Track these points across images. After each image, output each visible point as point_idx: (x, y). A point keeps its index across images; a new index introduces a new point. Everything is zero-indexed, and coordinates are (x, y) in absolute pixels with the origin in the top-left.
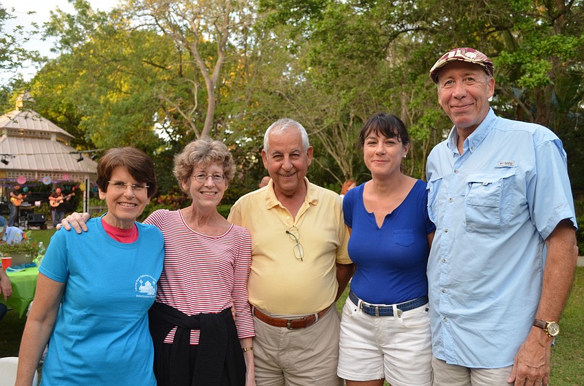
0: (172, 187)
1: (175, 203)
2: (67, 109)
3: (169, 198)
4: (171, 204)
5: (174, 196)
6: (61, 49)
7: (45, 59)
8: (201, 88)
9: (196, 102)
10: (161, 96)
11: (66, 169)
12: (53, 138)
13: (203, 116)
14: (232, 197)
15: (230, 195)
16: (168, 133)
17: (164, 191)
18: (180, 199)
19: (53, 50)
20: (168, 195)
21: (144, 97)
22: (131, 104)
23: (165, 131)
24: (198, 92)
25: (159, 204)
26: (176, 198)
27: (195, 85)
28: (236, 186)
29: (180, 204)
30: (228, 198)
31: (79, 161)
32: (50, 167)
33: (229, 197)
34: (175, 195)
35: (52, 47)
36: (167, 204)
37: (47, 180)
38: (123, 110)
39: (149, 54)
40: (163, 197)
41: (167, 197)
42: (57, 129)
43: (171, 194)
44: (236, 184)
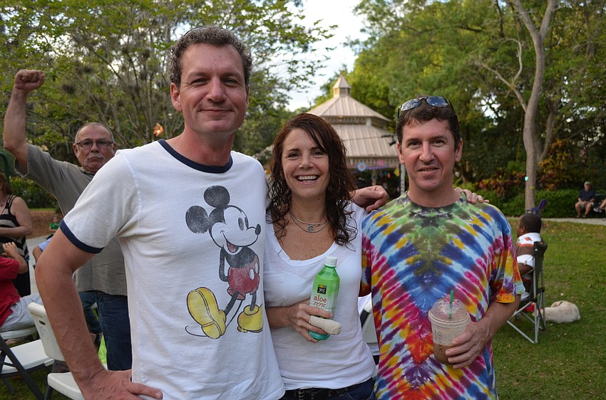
0: (496, 170)
1: (498, 188)
2: (384, 92)
3: (492, 183)
4: (494, 189)
5: (498, 180)
6: (370, 28)
7: (357, 42)
8: (527, 48)
9: (521, 64)
10: (477, 63)
11: (380, 154)
12: (369, 123)
13: (531, 81)
14: (571, 180)
15: (569, 177)
16: (493, 109)
17: (487, 174)
18: (505, 184)
19: (363, 30)
20: (491, 179)
21: (458, 66)
22: (443, 76)
23: (489, 107)
24: (523, 53)
25: (481, 189)
26: (500, 182)
27: (519, 43)
28: (576, 165)
29: (505, 189)
30: (566, 181)
31: (391, 144)
32: (365, 153)
33: (568, 180)
34: (500, 179)
35: (362, 28)
36: (490, 190)
37: (362, 167)
38: (435, 85)
39: (462, 17)
40: (486, 181)
41: (490, 182)
42: (371, 113)
43: (495, 178)
44: (576, 163)
